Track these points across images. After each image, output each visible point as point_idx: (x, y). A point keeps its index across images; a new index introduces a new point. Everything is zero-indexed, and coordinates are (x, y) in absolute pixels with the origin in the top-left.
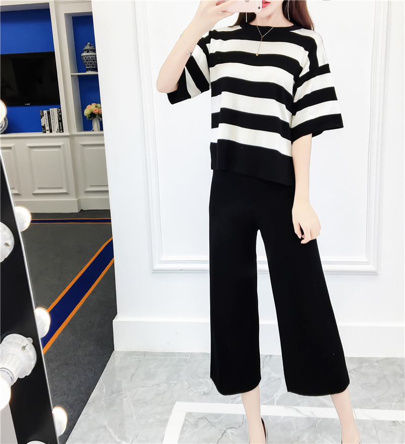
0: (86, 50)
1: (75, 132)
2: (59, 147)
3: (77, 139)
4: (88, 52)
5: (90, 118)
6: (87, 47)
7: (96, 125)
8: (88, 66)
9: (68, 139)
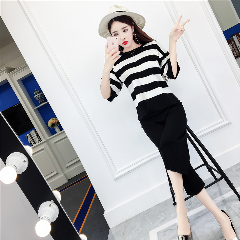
0: (35, 94)
1: (48, 138)
2: (43, 149)
3: (50, 141)
4: (37, 94)
5: (52, 127)
6: (36, 92)
7: (57, 129)
8: (40, 101)
9: (46, 143)
